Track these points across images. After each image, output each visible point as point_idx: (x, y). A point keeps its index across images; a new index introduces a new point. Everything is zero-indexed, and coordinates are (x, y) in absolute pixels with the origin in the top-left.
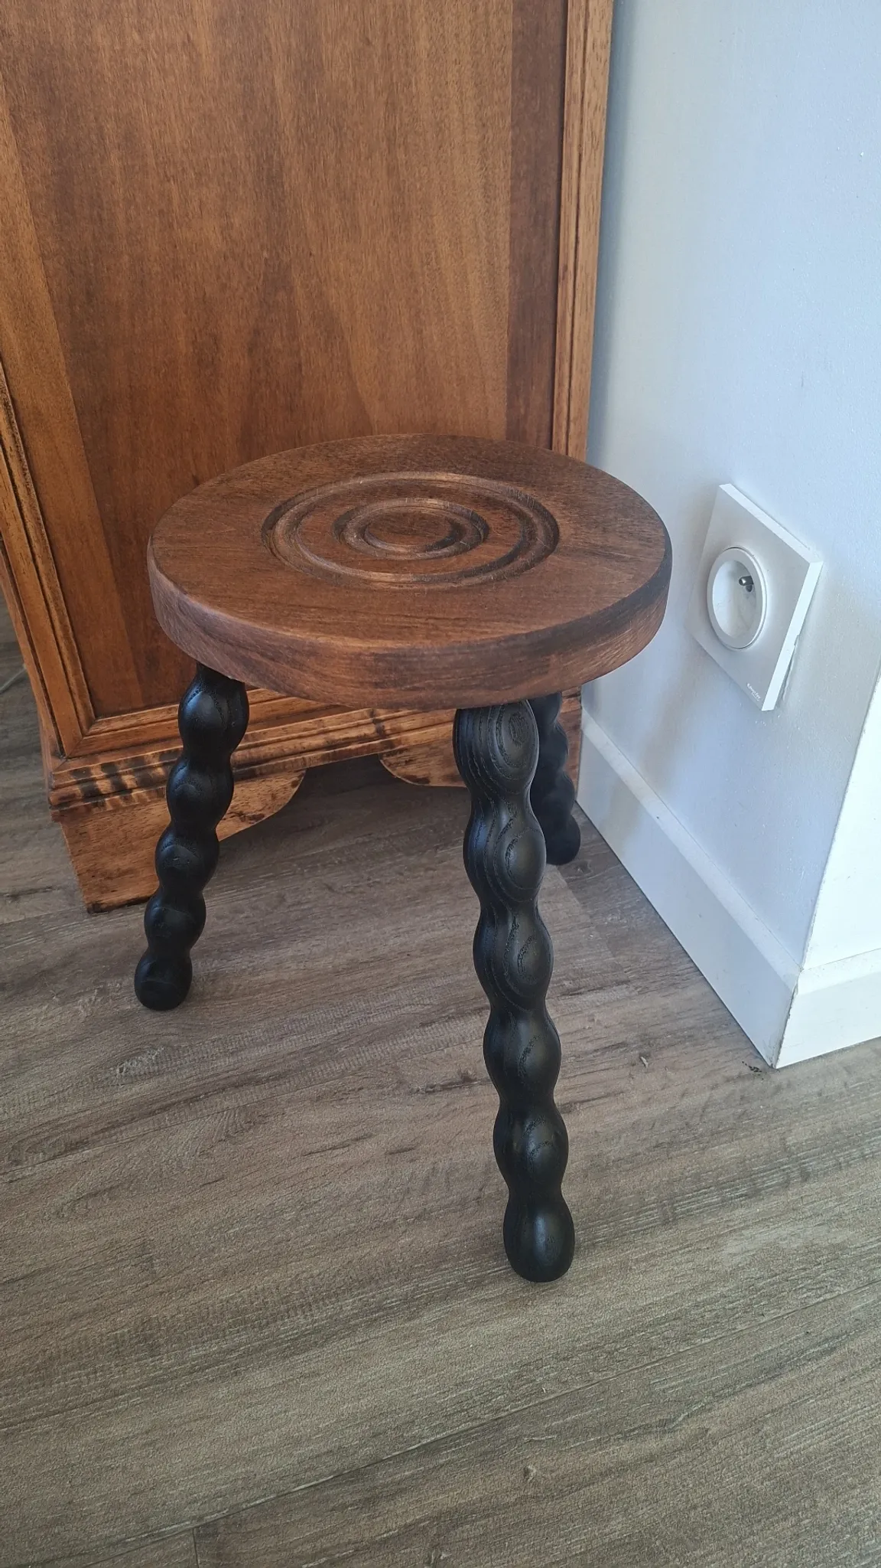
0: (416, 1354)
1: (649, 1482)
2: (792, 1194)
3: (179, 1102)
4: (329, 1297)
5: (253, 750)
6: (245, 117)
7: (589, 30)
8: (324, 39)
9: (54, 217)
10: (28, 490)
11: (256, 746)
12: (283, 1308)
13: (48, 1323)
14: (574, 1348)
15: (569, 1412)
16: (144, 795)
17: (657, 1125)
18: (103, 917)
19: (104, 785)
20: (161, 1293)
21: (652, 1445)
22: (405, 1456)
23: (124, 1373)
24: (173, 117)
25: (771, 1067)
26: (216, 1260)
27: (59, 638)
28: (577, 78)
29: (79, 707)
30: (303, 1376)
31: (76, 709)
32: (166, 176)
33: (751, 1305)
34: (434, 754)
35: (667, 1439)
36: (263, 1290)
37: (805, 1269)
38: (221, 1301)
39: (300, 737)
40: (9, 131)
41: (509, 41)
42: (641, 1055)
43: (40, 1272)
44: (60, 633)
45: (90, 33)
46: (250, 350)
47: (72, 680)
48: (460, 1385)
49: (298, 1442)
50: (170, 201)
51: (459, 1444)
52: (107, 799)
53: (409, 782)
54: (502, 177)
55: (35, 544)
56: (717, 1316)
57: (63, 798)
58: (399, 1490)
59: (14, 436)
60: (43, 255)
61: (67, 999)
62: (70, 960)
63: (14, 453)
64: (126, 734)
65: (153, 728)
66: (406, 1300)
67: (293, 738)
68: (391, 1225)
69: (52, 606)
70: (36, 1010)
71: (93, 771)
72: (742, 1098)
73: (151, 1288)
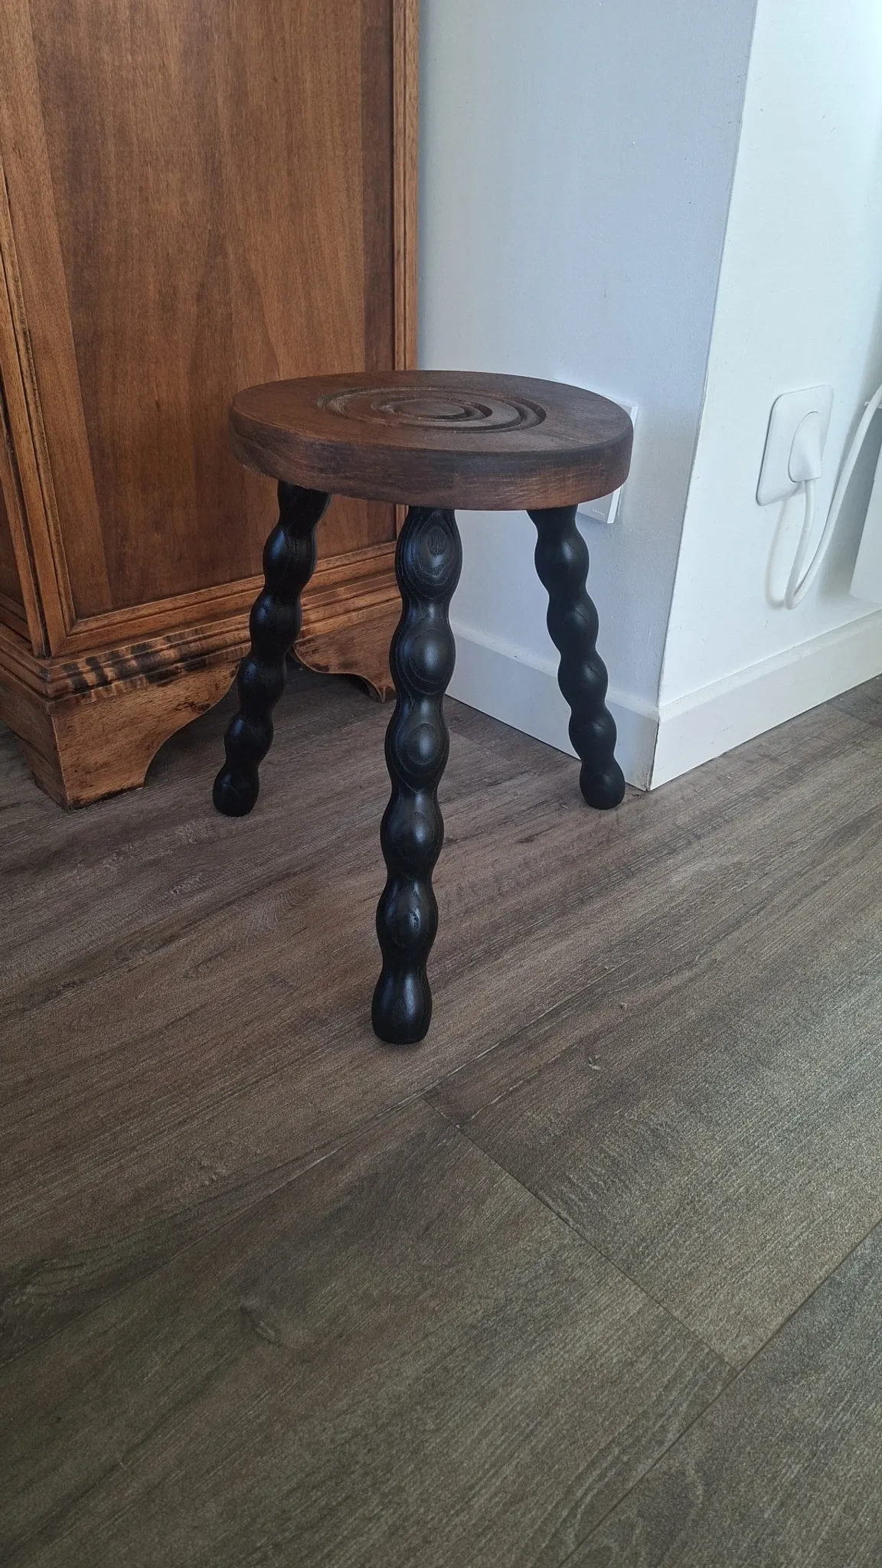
0: (511, 974)
1: (697, 990)
2: (696, 846)
3: (239, 898)
5: (203, 642)
6: (198, 123)
7: (407, 87)
8: (248, 74)
9: (67, 185)
10: (37, 407)
11: (205, 638)
13: (227, 1033)
14: (611, 945)
15: (629, 974)
16: (122, 685)
17: (593, 835)
18: (82, 812)
19: (91, 678)
20: (306, 994)
21: (688, 974)
22: (539, 1022)
23: (309, 1040)
24: (151, 119)
25: (647, 791)
26: (334, 968)
27: (53, 543)
28: (401, 120)
29: (65, 607)
31: (62, 608)
32: (145, 161)
33: (704, 900)
34: (331, 645)
35: (695, 970)
37: (724, 878)
39: (237, 629)
40: (40, 117)
41: (359, 90)
42: (560, 804)
43: (197, 1010)
44: (54, 538)
45: (99, 51)
46: (198, 300)
47: (61, 583)
48: (552, 980)
49: (462, 1036)
50: (147, 180)
51: (570, 1006)
52: (92, 691)
53: (314, 669)
54: (357, 183)
55: (39, 456)
56: (688, 910)
57: (57, 691)
58: (547, 1037)
59: (29, 360)
60: (57, 214)
61: (91, 863)
62: (73, 842)
63: (29, 376)
64: (100, 634)
65: (121, 628)
66: (487, 952)
67: (232, 631)
69: (49, 512)
70: (68, 875)
71: (79, 666)
73: (295, 994)
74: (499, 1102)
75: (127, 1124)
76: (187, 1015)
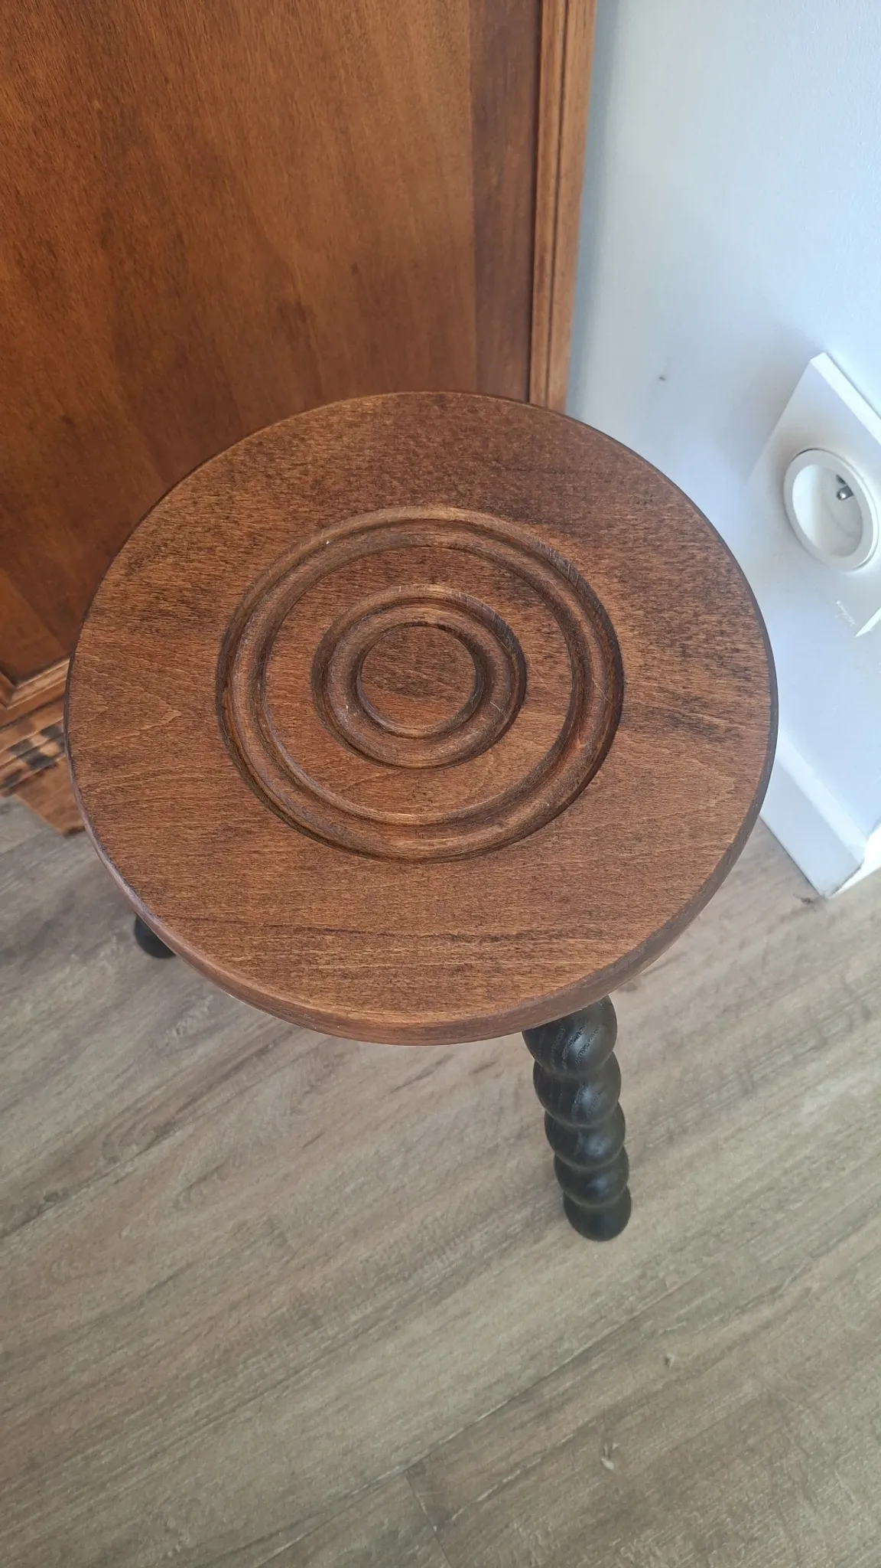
1: (769, 1346)
2: (857, 1037)
3: (250, 1058)
4: (458, 1236)
12: (419, 1255)
13: (211, 1318)
14: (685, 1237)
15: (693, 1298)
17: (722, 986)
18: (83, 838)
19: (49, 749)
20: (304, 1267)
21: (766, 1312)
22: (562, 1370)
23: (297, 1350)
25: (824, 898)
26: (343, 1221)
30: (456, 1318)
33: (832, 1162)
35: (778, 1305)
36: (396, 1242)
38: (361, 1262)
43: (182, 1270)
48: (596, 1294)
49: (469, 1379)
51: (605, 1349)
52: (57, 759)
56: (805, 1179)
57: (9, 775)
58: (566, 1399)
61: (88, 954)
62: (69, 902)
66: (528, 1224)
68: (493, 1151)
70: (60, 976)
71: (33, 741)
72: (799, 938)
73: (293, 1263)
74: (489, 1497)
75: (98, 1447)
76: (171, 1278)
